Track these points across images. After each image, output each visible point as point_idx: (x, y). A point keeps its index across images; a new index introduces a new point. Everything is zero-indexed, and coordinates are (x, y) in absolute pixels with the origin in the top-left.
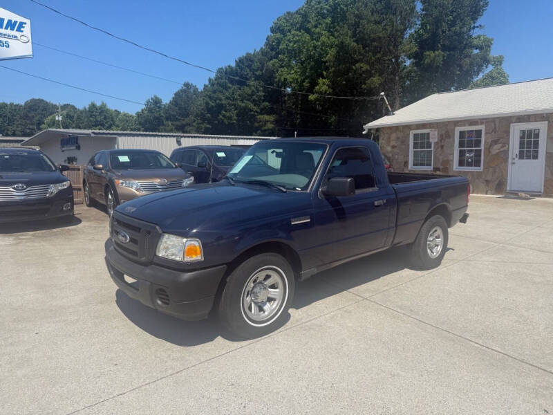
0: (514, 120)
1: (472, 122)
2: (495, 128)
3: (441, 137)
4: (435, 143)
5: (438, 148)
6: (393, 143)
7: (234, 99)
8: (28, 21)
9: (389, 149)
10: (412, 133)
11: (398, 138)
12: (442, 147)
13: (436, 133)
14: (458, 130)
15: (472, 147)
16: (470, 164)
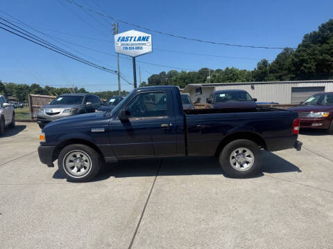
7: (314, 54)
8: (150, 35)
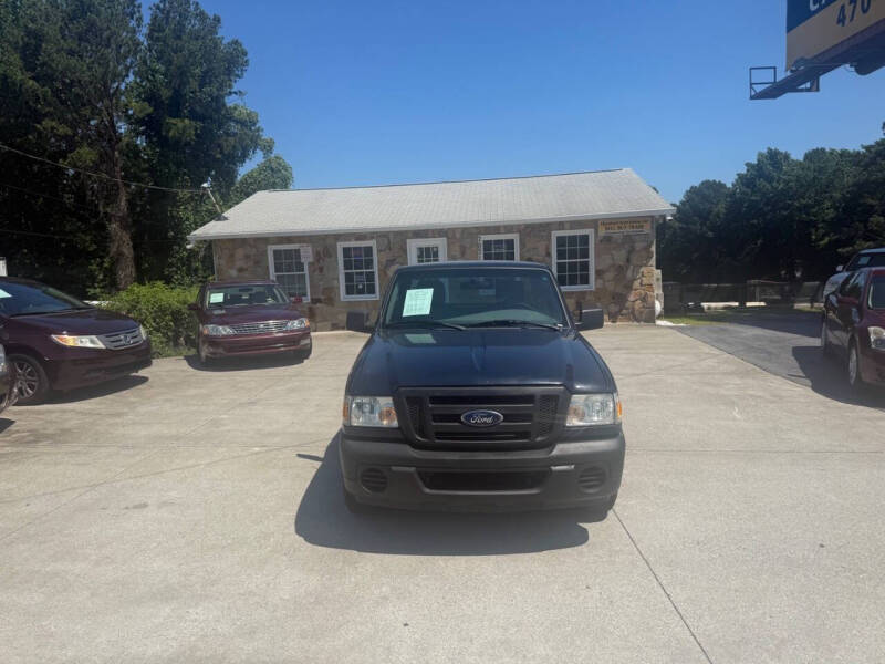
0: (410, 235)
1: (360, 236)
2: (389, 243)
3: (318, 256)
4: (309, 264)
5: (314, 271)
6: (239, 264)
9: (234, 273)
10: (271, 249)
11: (247, 257)
12: (321, 269)
13: (310, 249)
14: (341, 245)
15: (361, 268)
16: (361, 292)
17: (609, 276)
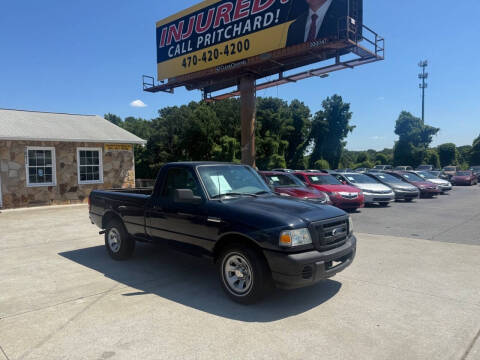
17: (111, 175)
